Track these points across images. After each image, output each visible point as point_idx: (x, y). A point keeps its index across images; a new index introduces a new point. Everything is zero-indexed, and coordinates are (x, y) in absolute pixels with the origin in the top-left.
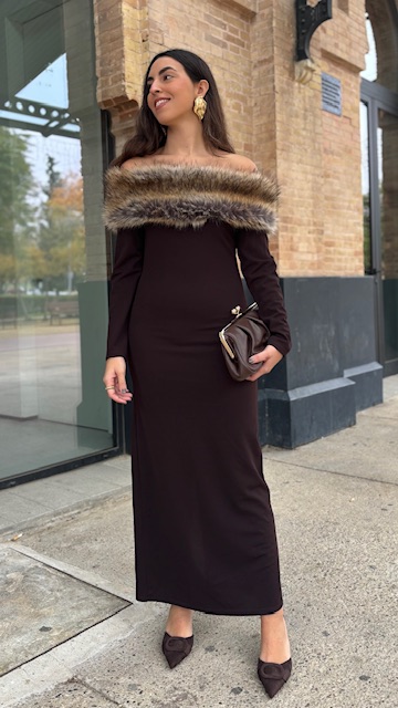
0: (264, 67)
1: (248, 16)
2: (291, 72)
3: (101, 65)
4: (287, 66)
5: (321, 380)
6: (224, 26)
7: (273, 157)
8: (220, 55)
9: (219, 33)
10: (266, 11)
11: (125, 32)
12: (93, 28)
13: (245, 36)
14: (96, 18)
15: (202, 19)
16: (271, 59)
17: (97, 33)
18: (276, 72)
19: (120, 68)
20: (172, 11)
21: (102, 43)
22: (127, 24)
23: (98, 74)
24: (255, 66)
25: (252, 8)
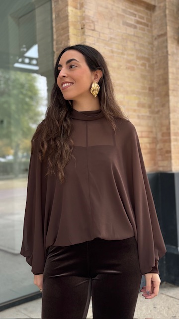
0: (161, 39)
1: (151, 8)
3: (57, 44)
6: (135, 15)
7: (167, 95)
8: (132, 33)
9: (131, 20)
10: (162, 5)
11: (70, 24)
12: (52, 21)
13: (149, 20)
14: (54, 16)
15: (120, 12)
16: (165, 34)
17: (54, 25)
18: (169, 41)
20: (100, 9)
21: (57, 30)
22: (71, 19)
23: (55, 50)
24: (156, 39)
25: (153, 3)
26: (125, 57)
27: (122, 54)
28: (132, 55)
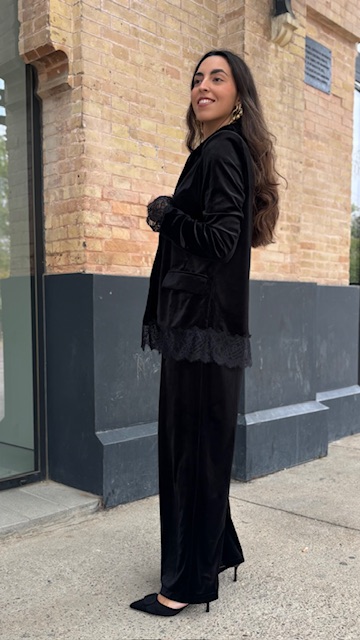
0: (233, 22)
2: (267, 30)
3: (24, 7)
4: (262, 22)
5: (287, 403)
16: (241, 12)
18: (247, 27)
19: (44, 8)
23: (20, 19)
24: (222, 22)
26: (161, 47)
27: (156, 40)
28: (176, 47)
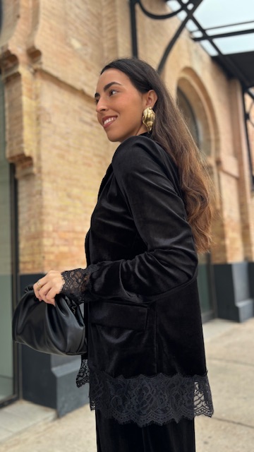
6: (91, 113)
8: (89, 131)
12: (4, 110)
14: (7, 105)
15: (76, 108)
19: (20, 135)
20: (57, 102)
22: (26, 108)
26: (82, 152)
27: (79, 149)
28: (89, 152)
